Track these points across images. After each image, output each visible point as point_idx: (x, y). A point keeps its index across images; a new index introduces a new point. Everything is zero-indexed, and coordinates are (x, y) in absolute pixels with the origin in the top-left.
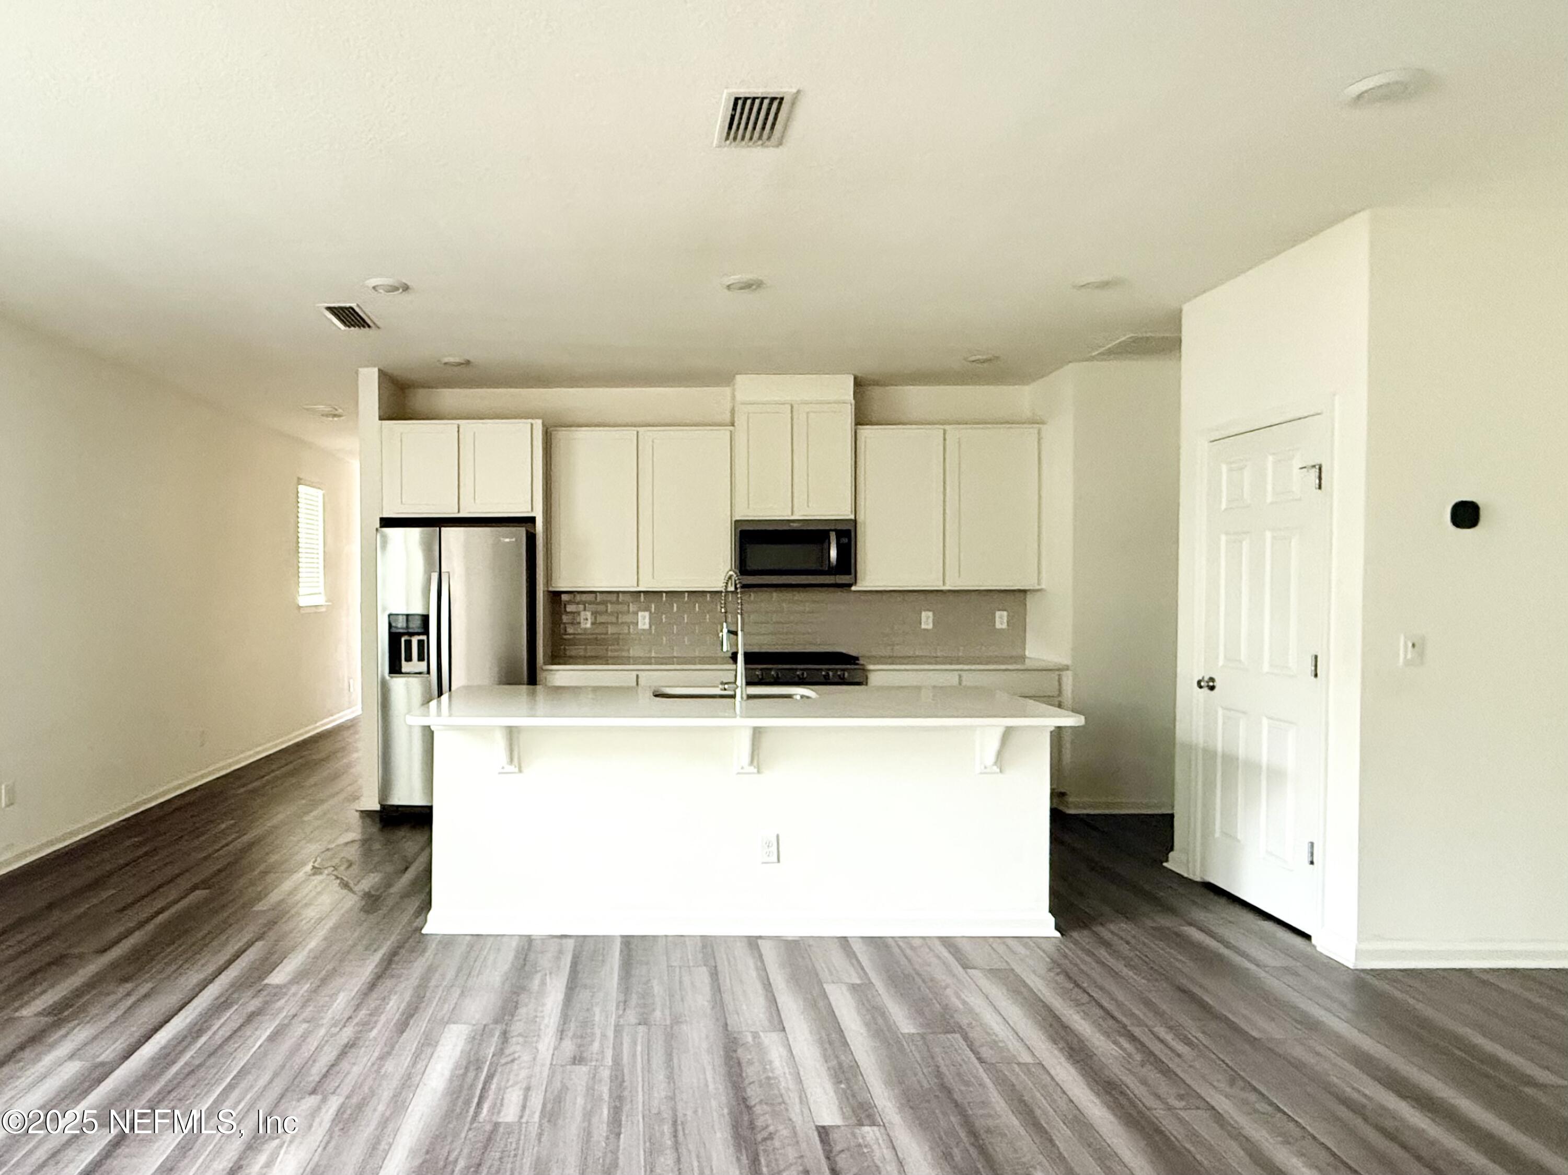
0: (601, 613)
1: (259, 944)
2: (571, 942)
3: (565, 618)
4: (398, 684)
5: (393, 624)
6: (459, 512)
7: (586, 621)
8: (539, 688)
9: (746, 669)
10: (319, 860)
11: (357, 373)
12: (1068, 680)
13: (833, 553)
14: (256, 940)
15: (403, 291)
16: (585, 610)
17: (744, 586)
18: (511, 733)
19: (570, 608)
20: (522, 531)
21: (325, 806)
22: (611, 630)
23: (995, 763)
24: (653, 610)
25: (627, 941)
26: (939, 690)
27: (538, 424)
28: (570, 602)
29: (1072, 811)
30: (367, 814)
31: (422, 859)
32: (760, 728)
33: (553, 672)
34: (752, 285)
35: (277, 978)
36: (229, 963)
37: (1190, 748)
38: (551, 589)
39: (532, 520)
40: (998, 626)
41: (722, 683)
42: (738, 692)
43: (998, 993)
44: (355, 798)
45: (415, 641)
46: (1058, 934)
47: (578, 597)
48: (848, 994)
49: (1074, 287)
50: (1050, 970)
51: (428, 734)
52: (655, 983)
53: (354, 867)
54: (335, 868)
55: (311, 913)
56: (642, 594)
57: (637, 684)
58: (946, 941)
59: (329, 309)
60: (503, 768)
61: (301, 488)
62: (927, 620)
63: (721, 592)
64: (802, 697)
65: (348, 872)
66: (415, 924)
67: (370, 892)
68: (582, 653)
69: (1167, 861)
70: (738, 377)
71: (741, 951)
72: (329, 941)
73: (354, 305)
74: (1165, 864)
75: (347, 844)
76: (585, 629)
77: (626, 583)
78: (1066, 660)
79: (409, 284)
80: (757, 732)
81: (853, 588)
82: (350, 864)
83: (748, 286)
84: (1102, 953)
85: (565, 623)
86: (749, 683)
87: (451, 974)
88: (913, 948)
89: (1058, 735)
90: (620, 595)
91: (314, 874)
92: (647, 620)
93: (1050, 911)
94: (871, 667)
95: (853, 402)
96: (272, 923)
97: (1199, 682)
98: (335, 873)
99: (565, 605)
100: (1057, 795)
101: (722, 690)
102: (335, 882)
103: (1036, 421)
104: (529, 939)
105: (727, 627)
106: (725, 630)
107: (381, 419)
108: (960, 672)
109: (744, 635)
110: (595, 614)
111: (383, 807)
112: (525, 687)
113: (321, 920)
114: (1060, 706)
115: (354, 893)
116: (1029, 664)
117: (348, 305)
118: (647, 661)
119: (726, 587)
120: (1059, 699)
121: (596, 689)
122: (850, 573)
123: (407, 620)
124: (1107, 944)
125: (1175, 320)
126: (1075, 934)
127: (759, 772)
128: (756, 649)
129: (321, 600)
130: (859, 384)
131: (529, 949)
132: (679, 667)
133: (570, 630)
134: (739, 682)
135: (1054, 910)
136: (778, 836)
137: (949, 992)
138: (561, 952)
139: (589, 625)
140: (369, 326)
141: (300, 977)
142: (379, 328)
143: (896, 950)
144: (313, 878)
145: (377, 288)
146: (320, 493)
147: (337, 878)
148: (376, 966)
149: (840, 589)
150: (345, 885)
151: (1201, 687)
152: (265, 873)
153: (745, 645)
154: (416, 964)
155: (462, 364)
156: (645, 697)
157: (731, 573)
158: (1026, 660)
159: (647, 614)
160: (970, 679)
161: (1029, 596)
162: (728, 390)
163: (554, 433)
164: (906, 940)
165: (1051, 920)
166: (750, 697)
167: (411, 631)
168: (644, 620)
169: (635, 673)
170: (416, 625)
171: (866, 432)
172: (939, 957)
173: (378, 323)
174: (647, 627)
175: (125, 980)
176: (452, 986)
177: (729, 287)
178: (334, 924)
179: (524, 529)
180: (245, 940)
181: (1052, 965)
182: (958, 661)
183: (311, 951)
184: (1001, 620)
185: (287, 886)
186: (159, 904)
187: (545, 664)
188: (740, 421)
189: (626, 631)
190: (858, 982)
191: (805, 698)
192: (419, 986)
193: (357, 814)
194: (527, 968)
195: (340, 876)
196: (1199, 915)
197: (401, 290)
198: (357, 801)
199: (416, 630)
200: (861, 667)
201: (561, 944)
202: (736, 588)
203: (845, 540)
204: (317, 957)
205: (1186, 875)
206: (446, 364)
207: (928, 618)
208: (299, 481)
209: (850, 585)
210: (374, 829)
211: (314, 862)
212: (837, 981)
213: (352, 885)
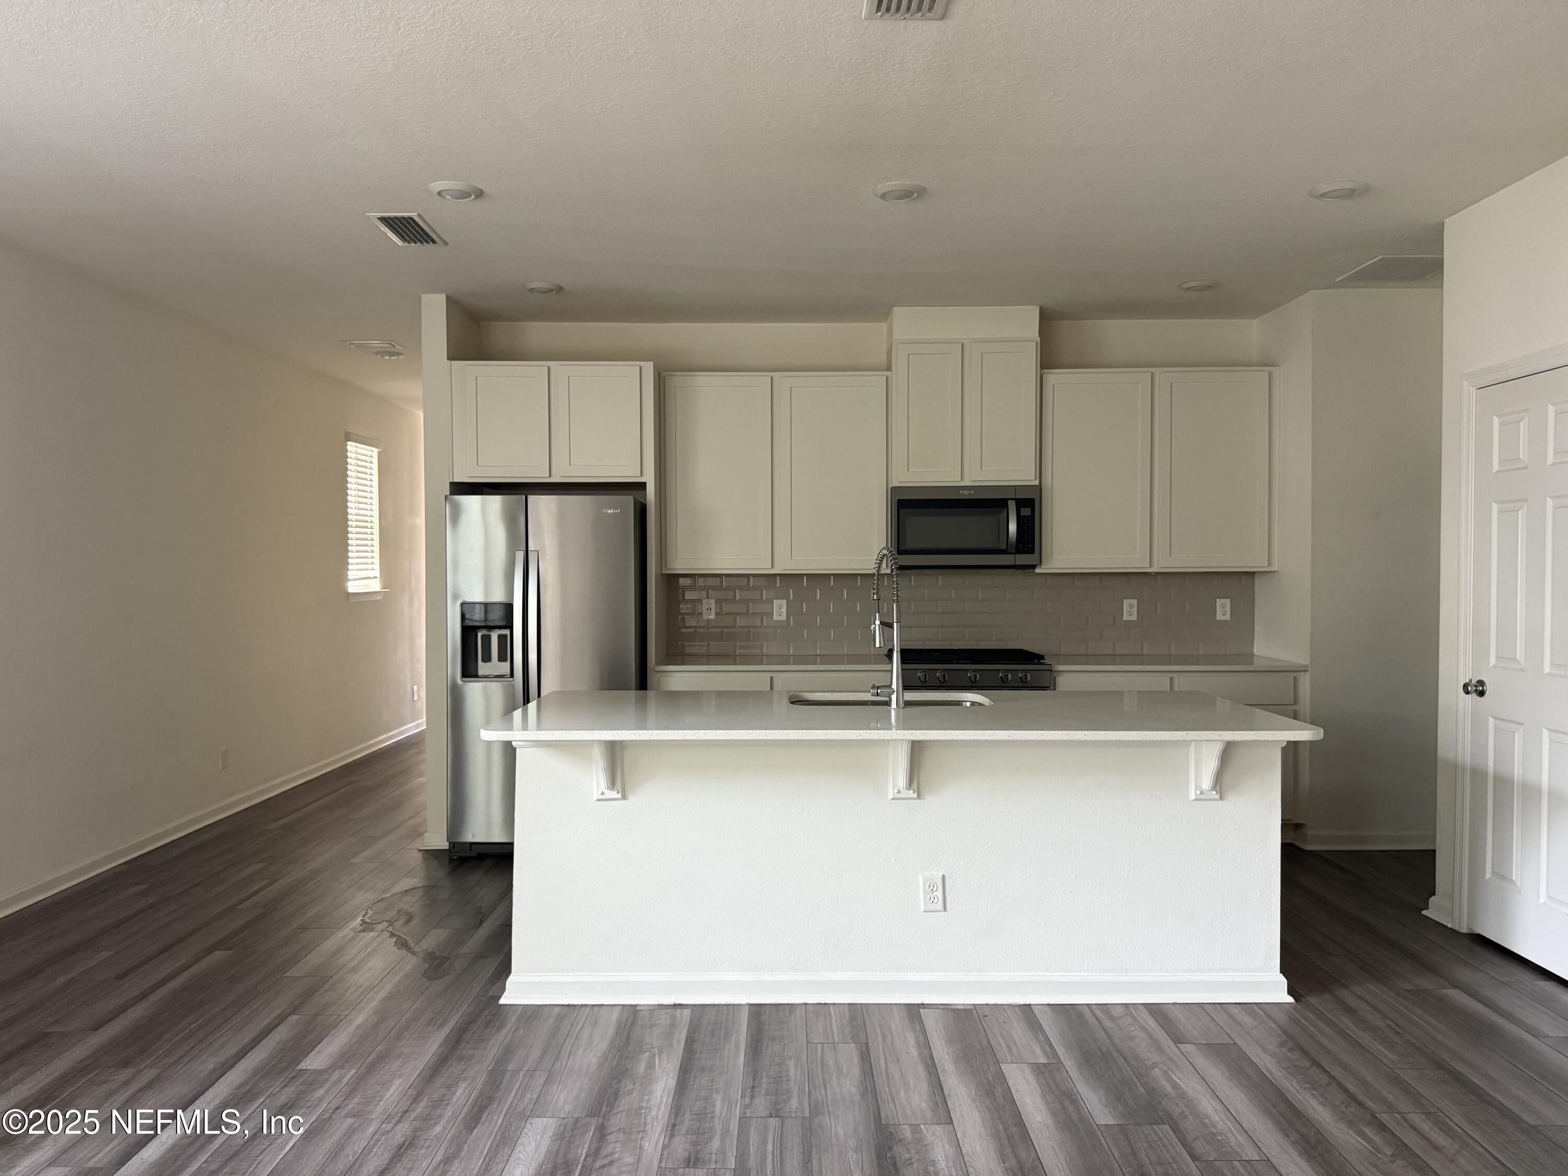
0: (728, 601)
1: (294, 1018)
2: (687, 1013)
3: (684, 608)
4: (474, 690)
5: (467, 616)
6: (550, 476)
7: (709, 611)
8: (651, 694)
9: (902, 669)
10: (370, 913)
11: (420, 298)
12: (1305, 681)
13: (1013, 527)
14: (290, 1014)
15: (476, 198)
16: (708, 597)
17: (902, 568)
18: (613, 750)
19: (689, 595)
20: (628, 500)
21: (379, 846)
22: (740, 621)
23: (1214, 787)
24: (791, 598)
25: (757, 1010)
26: (1145, 697)
27: (649, 367)
28: (692, 588)
29: (1308, 847)
30: (432, 855)
31: (500, 910)
32: (919, 742)
33: (667, 674)
34: (912, 193)
35: (315, 1061)
36: (256, 1042)
37: (1455, 767)
38: (664, 572)
39: (643, 486)
40: (1219, 617)
41: (874, 687)
42: (894, 697)
43: (1216, 1074)
44: (417, 833)
45: (494, 636)
46: (1290, 1000)
47: (701, 582)
48: (1031, 1077)
49: (1311, 195)
50: (1282, 1044)
51: (509, 751)
52: (791, 1064)
53: (414, 922)
54: (391, 922)
55: (360, 979)
56: (778, 578)
57: (772, 688)
58: (1155, 1010)
59: (384, 220)
60: (603, 793)
61: (351, 446)
62: (1130, 610)
63: (874, 575)
64: (973, 703)
65: (405, 929)
66: (490, 993)
67: (434, 952)
68: (704, 650)
69: (1427, 908)
70: (895, 308)
71: (898, 1023)
72: (382, 1014)
73: (413, 215)
74: (1424, 912)
75: (406, 892)
76: (708, 621)
77: (759, 564)
78: (1304, 661)
79: (484, 189)
80: (916, 748)
81: (1038, 571)
82: (410, 918)
83: (906, 194)
84: (1346, 1021)
85: (683, 614)
86: (907, 687)
87: (535, 1054)
88: (1112, 1019)
89: (1291, 751)
90: (751, 578)
91: (363, 931)
92: (784, 610)
93: (1281, 972)
94: (1061, 668)
95: (1039, 340)
96: (310, 993)
97: (1465, 686)
98: (390, 929)
99: (683, 592)
100: (1289, 827)
101: (873, 695)
102: (391, 939)
103: (1267, 363)
104: (633, 1010)
105: (880, 619)
106: (878, 622)
107: (451, 357)
108: (1171, 675)
109: (901, 628)
110: (718, 602)
111: (453, 845)
112: (633, 692)
113: (371, 988)
114: (1295, 717)
115: (413, 953)
116: (1258, 664)
117: (406, 215)
118: (784, 659)
119: (879, 568)
120: (1295, 707)
121: (720, 694)
122: (1032, 552)
123: (486, 612)
124: (1351, 1011)
125: (1436, 236)
126: (1313, 1000)
127: (919, 797)
128: (918, 645)
129: (375, 586)
130: (1046, 318)
131: (633, 1024)
132: (823, 667)
133: (691, 622)
134: (894, 686)
135: (1286, 969)
136: (944, 877)
137: (1157, 1072)
138: (673, 1026)
139: (712, 617)
140: (434, 242)
141: (344, 1059)
142: (447, 244)
143: (1092, 1021)
144: (363, 934)
145: (443, 193)
146: (375, 451)
147: (392, 935)
148: (440, 1046)
149: (1020, 571)
150: (403, 944)
151: (1467, 693)
152: (303, 928)
153: (901, 640)
154: (491, 1043)
155: (552, 290)
156: (781, 706)
157: (885, 552)
158: (1255, 659)
159: (784, 602)
160: (1184, 683)
161: (1257, 582)
162: (883, 326)
163: (667, 378)
164: (1105, 1008)
165: (1284, 981)
166: (908, 704)
167: (490, 624)
168: (780, 610)
169: (770, 674)
170: (496, 616)
171: (1054, 377)
172: (1144, 1029)
173: (445, 238)
174: (784, 618)
175: (125, 1064)
176: (535, 1070)
177: (883, 196)
178: (390, 993)
179: (632, 497)
180: (277, 1012)
181: (1285, 1037)
182: (1166, 659)
183: (358, 1027)
184: (1223, 609)
185: (329, 945)
186: (168, 969)
187: (658, 664)
188: (899, 363)
189: (758, 624)
190: (1043, 1060)
191: (977, 707)
192: (492, 1072)
193: (420, 855)
194: (631, 1048)
195: (397, 933)
196: (1465, 975)
197: (473, 197)
198: (420, 838)
199: (496, 624)
200: (1048, 667)
201: (674, 1017)
202: (892, 570)
203: (1026, 512)
204: (366, 1036)
205: (1450, 925)
206: (531, 290)
207: (1131, 606)
208: (348, 437)
209: (1034, 567)
210: (441, 873)
211: (364, 916)
212: (1018, 1060)
213: (411, 944)
